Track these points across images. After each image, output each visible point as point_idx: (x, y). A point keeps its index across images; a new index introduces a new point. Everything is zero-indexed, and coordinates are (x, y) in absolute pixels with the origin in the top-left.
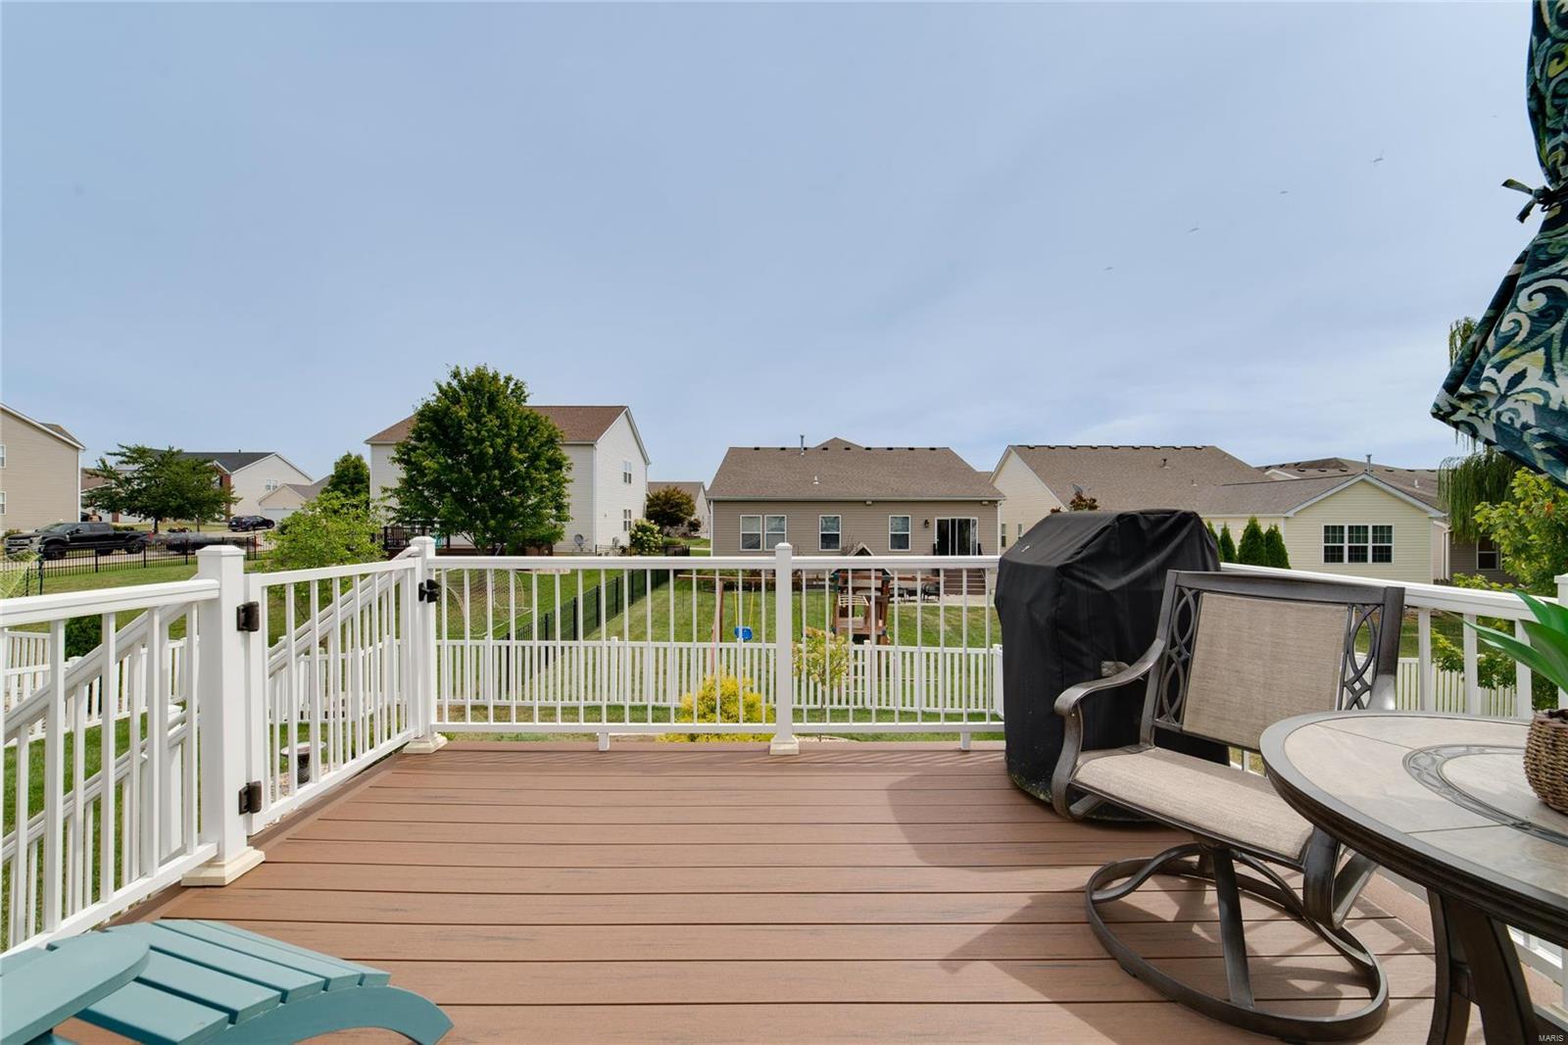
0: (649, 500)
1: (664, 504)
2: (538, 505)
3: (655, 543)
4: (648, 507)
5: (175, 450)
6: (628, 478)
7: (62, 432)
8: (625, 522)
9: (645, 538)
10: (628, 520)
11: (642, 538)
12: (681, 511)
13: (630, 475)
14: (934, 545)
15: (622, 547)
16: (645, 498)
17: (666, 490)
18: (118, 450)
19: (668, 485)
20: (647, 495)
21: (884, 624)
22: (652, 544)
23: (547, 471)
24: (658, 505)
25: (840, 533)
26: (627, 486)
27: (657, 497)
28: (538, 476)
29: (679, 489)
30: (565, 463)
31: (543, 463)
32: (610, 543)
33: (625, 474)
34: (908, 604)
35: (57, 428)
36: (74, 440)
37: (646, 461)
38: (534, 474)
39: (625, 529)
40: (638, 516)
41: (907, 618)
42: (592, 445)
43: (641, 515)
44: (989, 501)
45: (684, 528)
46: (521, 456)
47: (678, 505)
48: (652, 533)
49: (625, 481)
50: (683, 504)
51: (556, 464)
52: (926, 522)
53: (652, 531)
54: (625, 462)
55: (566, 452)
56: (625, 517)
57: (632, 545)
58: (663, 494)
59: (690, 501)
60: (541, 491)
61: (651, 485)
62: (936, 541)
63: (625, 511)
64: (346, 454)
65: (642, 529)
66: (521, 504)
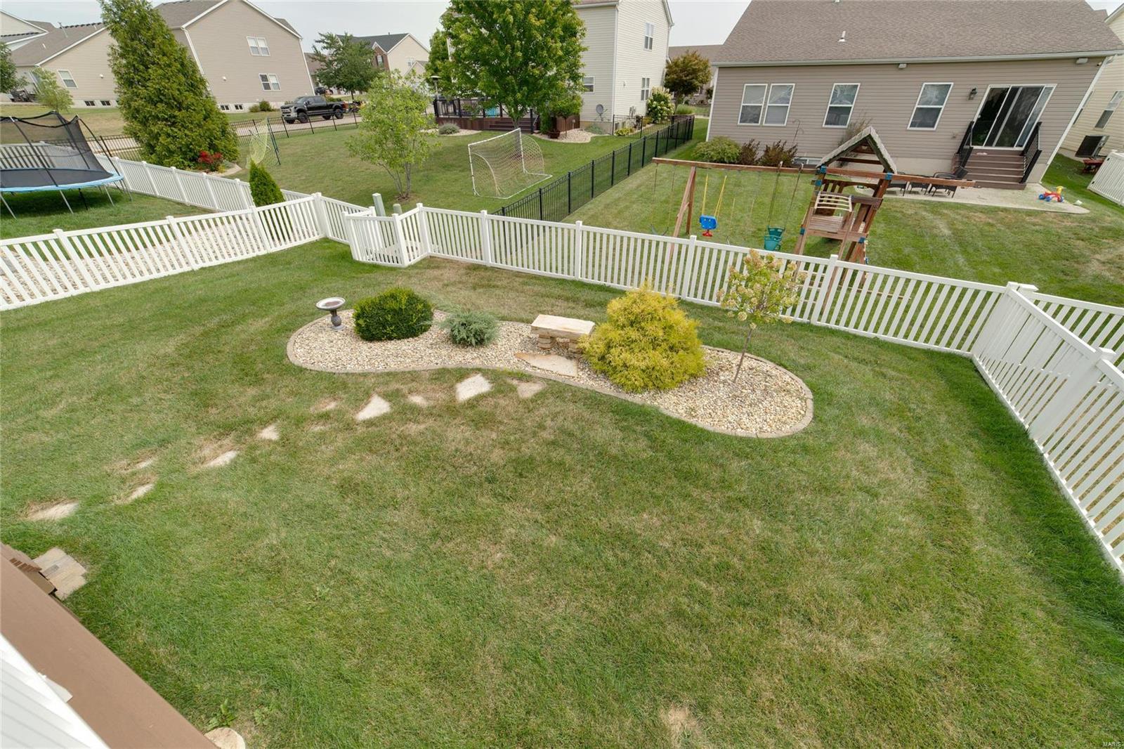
0: (669, 67)
1: (682, 71)
2: (555, 77)
3: (668, 113)
4: (667, 74)
5: (348, 35)
6: (649, 43)
7: (287, 24)
8: (643, 91)
9: (659, 107)
10: (645, 89)
11: (656, 107)
12: (697, 79)
13: (651, 39)
14: (972, 123)
15: (637, 117)
16: (664, 65)
17: (684, 55)
18: (320, 38)
19: (687, 49)
20: (667, 61)
21: (866, 230)
22: (665, 114)
23: (563, 39)
24: (675, 72)
25: (853, 106)
26: (647, 52)
27: (676, 64)
28: (554, 45)
29: (697, 54)
30: (579, 28)
31: (559, 30)
32: (628, 113)
33: (647, 38)
34: (907, 196)
35: (284, 20)
36: (294, 31)
37: (670, 23)
38: (551, 43)
39: (642, 99)
40: (656, 84)
41: (899, 215)
42: (614, 6)
43: (659, 83)
44: (1090, 58)
45: (698, 96)
46: (538, 24)
47: (695, 71)
48: (666, 103)
49: (646, 47)
50: (699, 70)
51: (570, 31)
52: (974, 92)
53: (665, 100)
54: (648, 24)
55: (581, 16)
56: (644, 86)
57: (648, 114)
58: (682, 59)
59: (706, 67)
60: (559, 61)
61: (672, 50)
62: (977, 116)
63: (644, 79)
64: (436, 31)
65: (658, 98)
66: (542, 76)
